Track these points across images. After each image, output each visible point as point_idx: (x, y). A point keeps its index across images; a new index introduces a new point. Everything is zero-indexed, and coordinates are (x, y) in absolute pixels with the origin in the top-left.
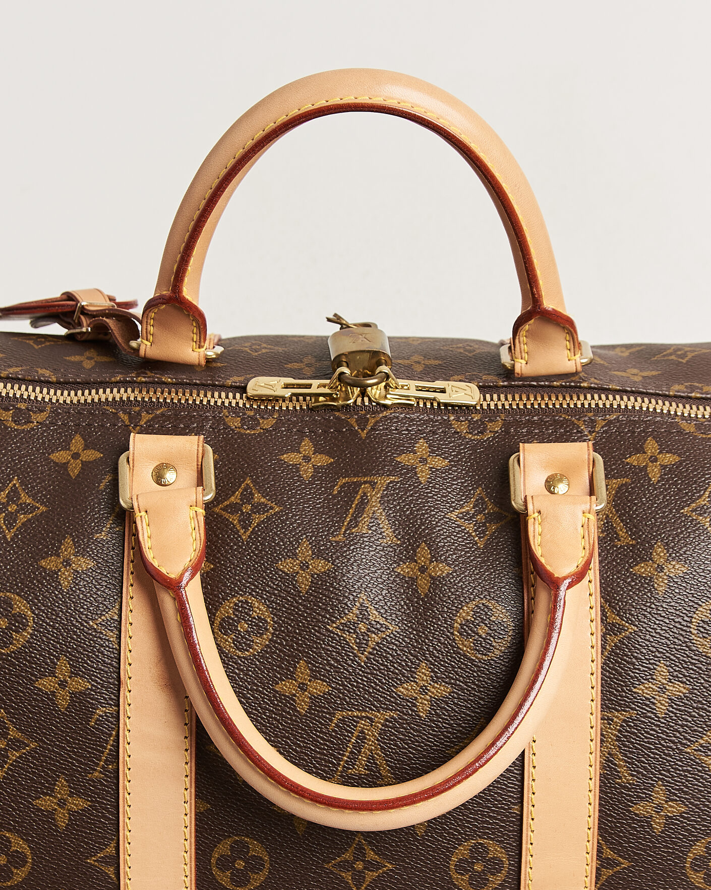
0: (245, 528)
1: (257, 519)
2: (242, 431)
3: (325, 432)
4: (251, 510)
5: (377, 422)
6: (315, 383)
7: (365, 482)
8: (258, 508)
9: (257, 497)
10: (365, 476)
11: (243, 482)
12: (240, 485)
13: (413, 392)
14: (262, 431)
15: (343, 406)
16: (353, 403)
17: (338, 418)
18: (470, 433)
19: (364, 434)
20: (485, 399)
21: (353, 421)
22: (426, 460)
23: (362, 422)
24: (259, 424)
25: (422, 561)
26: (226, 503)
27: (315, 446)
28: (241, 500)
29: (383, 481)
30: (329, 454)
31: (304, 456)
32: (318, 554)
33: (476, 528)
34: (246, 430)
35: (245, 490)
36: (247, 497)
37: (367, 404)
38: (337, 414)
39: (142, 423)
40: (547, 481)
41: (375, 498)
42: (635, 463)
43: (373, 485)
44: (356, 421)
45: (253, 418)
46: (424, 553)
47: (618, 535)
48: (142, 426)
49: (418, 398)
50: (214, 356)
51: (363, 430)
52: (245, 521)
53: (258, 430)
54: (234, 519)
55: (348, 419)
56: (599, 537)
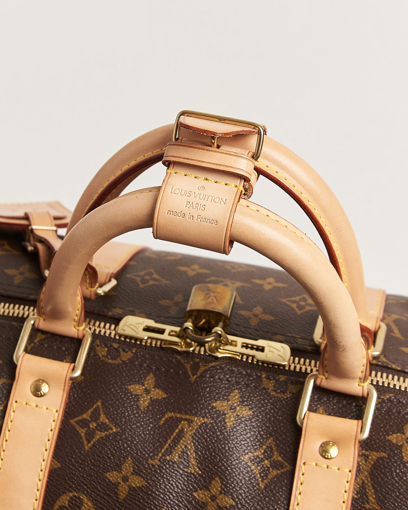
0: (89, 442)
1: (99, 435)
2: (106, 360)
3: (167, 371)
4: (96, 427)
5: (206, 371)
6: (168, 328)
7: (185, 420)
8: (103, 427)
9: (103, 418)
10: (187, 414)
11: (96, 403)
12: (93, 405)
13: (239, 349)
14: (120, 362)
15: (184, 352)
16: (192, 350)
17: (179, 362)
18: (275, 391)
19: (193, 378)
20: (294, 362)
21: (188, 366)
22: (235, 408)
23: (195, 367)
24: (119, 356)
25: (214, 491)
26: (80, 418)
27: (156, 381)
28: (91, 417)
29: (198, 421)
30: (165, 391)
31: (146, 389)
32: (137, 472)
33: (262, 470)
34: (109, 359)
35: (95, 410)
36: (95, 416)
37: (202, 353)
38: (179, 357)
39: (36, 341)
40: (321, 446)
41: (189, 432)
42: (394, 441)
43: (190, 422)
44: (191, 367)
45: (117, 350)
46: (216, 485)
47: (368, 499)
48: (35, 343)
49: (243, 355)
50: (102, 294)
51: (194, 375)
52: (90, 435)
53: (118, 361)
54: (82, 432)
55: (186, 363)
56: (353, 497)
